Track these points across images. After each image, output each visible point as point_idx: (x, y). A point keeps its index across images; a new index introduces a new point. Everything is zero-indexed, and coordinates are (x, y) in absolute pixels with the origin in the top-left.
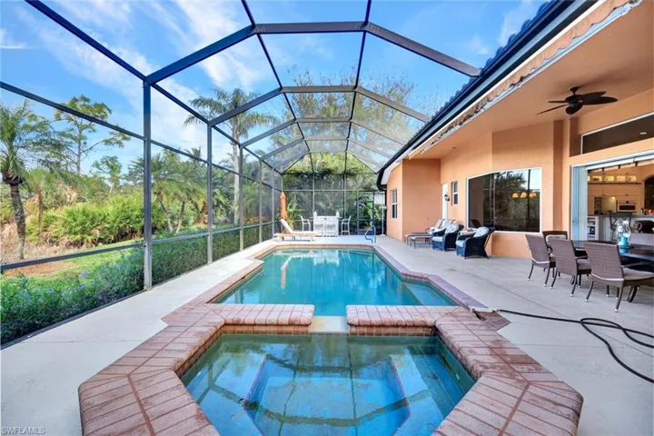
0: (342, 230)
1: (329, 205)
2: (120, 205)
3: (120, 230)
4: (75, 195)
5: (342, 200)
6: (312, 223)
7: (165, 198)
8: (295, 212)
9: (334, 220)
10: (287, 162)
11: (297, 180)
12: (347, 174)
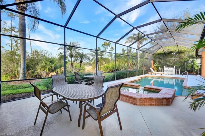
0: (177, 72)
1: (172, 64)
2: (112, 65)
3: (112, 70)
4: (104, 63)
5: (177, 62)
6: (163, 70)
7: (120, 63)
8: (157, 66)
9: (173, 69)
10: (155, 50)
11: (158, 56)
12: (180, 52)
